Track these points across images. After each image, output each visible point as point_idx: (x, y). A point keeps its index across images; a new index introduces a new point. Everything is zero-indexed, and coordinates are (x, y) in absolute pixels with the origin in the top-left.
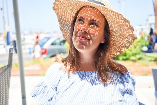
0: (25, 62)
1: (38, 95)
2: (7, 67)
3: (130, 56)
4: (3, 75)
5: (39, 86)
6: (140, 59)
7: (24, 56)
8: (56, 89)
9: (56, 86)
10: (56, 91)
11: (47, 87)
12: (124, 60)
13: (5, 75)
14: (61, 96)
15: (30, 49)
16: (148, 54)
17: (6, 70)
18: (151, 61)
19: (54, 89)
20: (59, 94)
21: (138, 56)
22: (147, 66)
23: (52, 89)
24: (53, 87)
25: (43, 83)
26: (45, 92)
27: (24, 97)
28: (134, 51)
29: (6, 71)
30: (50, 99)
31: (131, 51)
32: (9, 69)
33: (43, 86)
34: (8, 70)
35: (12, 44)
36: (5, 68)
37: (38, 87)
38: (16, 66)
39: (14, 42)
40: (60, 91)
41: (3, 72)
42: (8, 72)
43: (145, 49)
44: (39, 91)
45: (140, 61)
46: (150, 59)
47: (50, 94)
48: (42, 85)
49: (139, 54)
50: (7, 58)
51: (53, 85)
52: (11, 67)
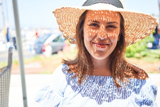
0: (26, 60)
1: (42, 100)
2: (6, 68)
3: (134, 53)
4: (2, 77)
5: (44, 89)
6: (144, 56)
7: (25, 53)
8: (63, 94)
9: (63, 91)
10: (63, 96)
11: (53, 91)
12: (128, 57)
13: (5, 77)
14: (68, 103)
15: (30, 45)
16: (153, 51)
17: (5, 71)
18: (156, 58)
19: (61, 93)
20: (66, 100)
21: (143, 53)
22: (152, 63)
23: (58, 94)
24: (59, 92)
25: (48, 86)
26: (50, 97)
27: (25, 98)
28: (139, 48)
29: (5, 73)
30: (56, 106)
31: (135, 47)
32: (8, 70)
33: (48, 91)
34: (8, 72)
35: (11, 40)
36: (4, 69)
37: (43, 91)
38: (16, 63)
39: (14, 39)
40: (67, 97)
41: (3, 74)
42: (7, 73)
43: (150, 45)
44: (43, 96)
45: (145, 59)
46: (155, 56)
47: (56, 100)
48: (47, 89)
49: (144, 50)
50: (7, 55)
51: (60, 90)
52: (10, 68)
